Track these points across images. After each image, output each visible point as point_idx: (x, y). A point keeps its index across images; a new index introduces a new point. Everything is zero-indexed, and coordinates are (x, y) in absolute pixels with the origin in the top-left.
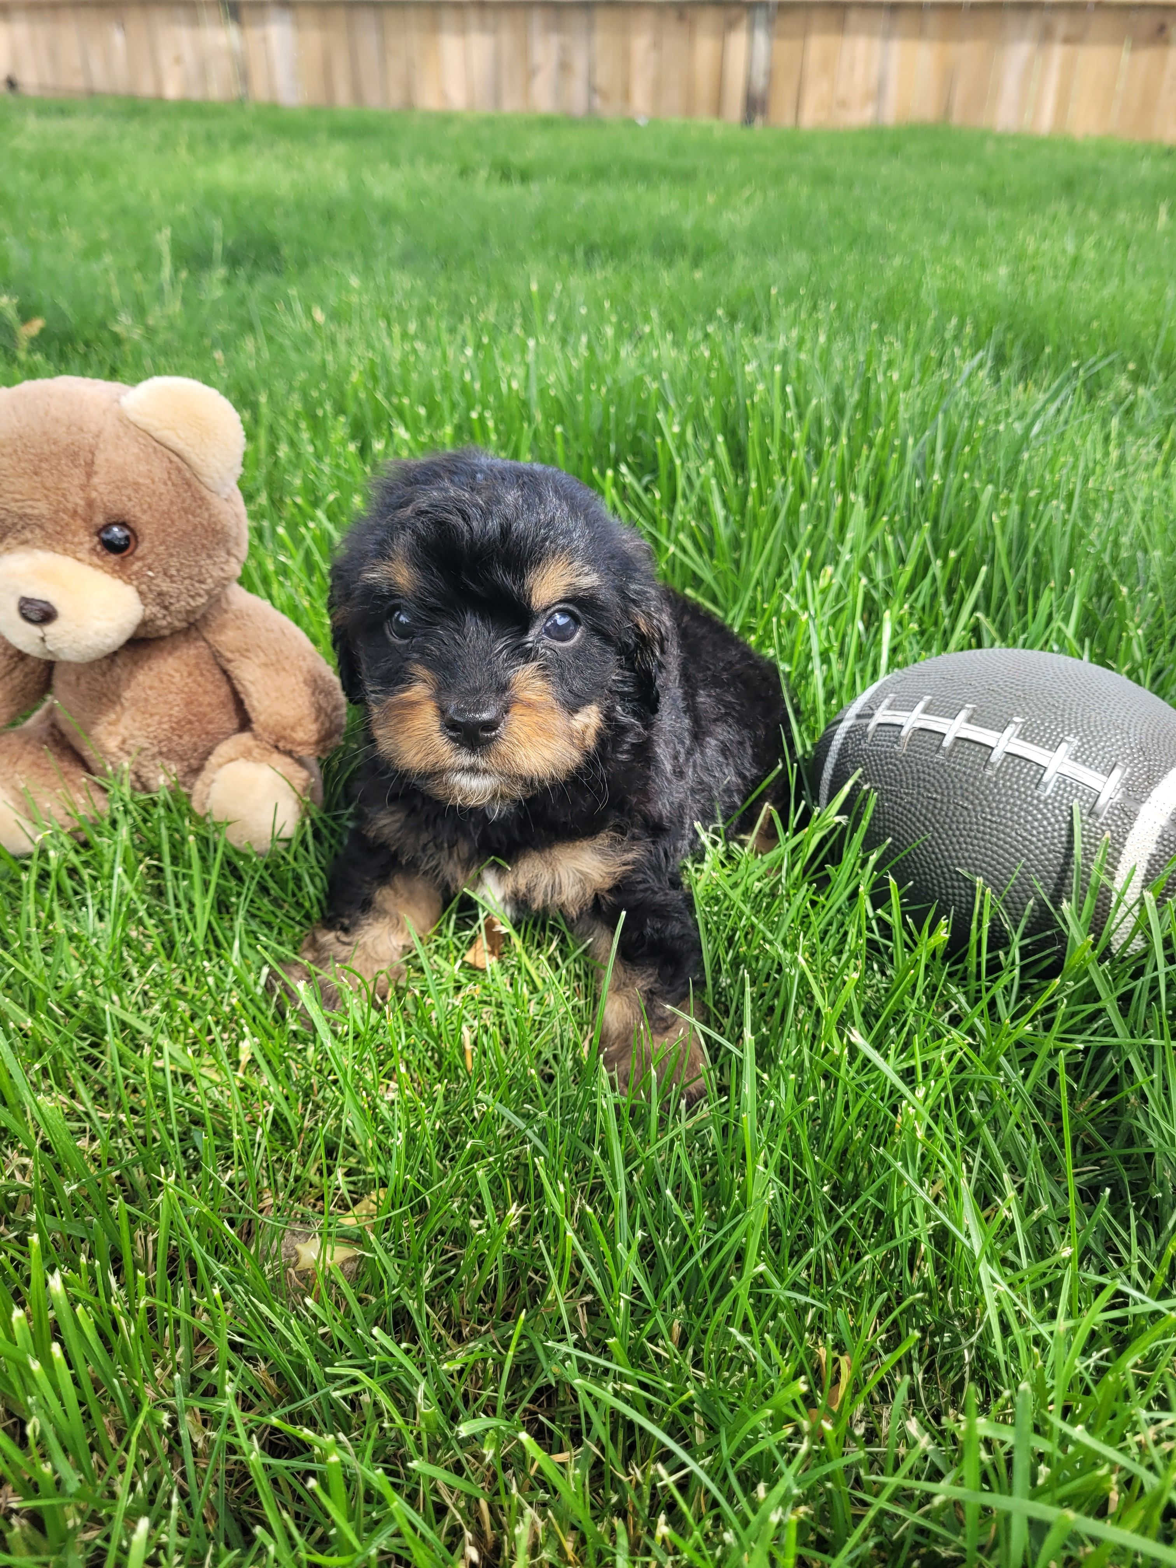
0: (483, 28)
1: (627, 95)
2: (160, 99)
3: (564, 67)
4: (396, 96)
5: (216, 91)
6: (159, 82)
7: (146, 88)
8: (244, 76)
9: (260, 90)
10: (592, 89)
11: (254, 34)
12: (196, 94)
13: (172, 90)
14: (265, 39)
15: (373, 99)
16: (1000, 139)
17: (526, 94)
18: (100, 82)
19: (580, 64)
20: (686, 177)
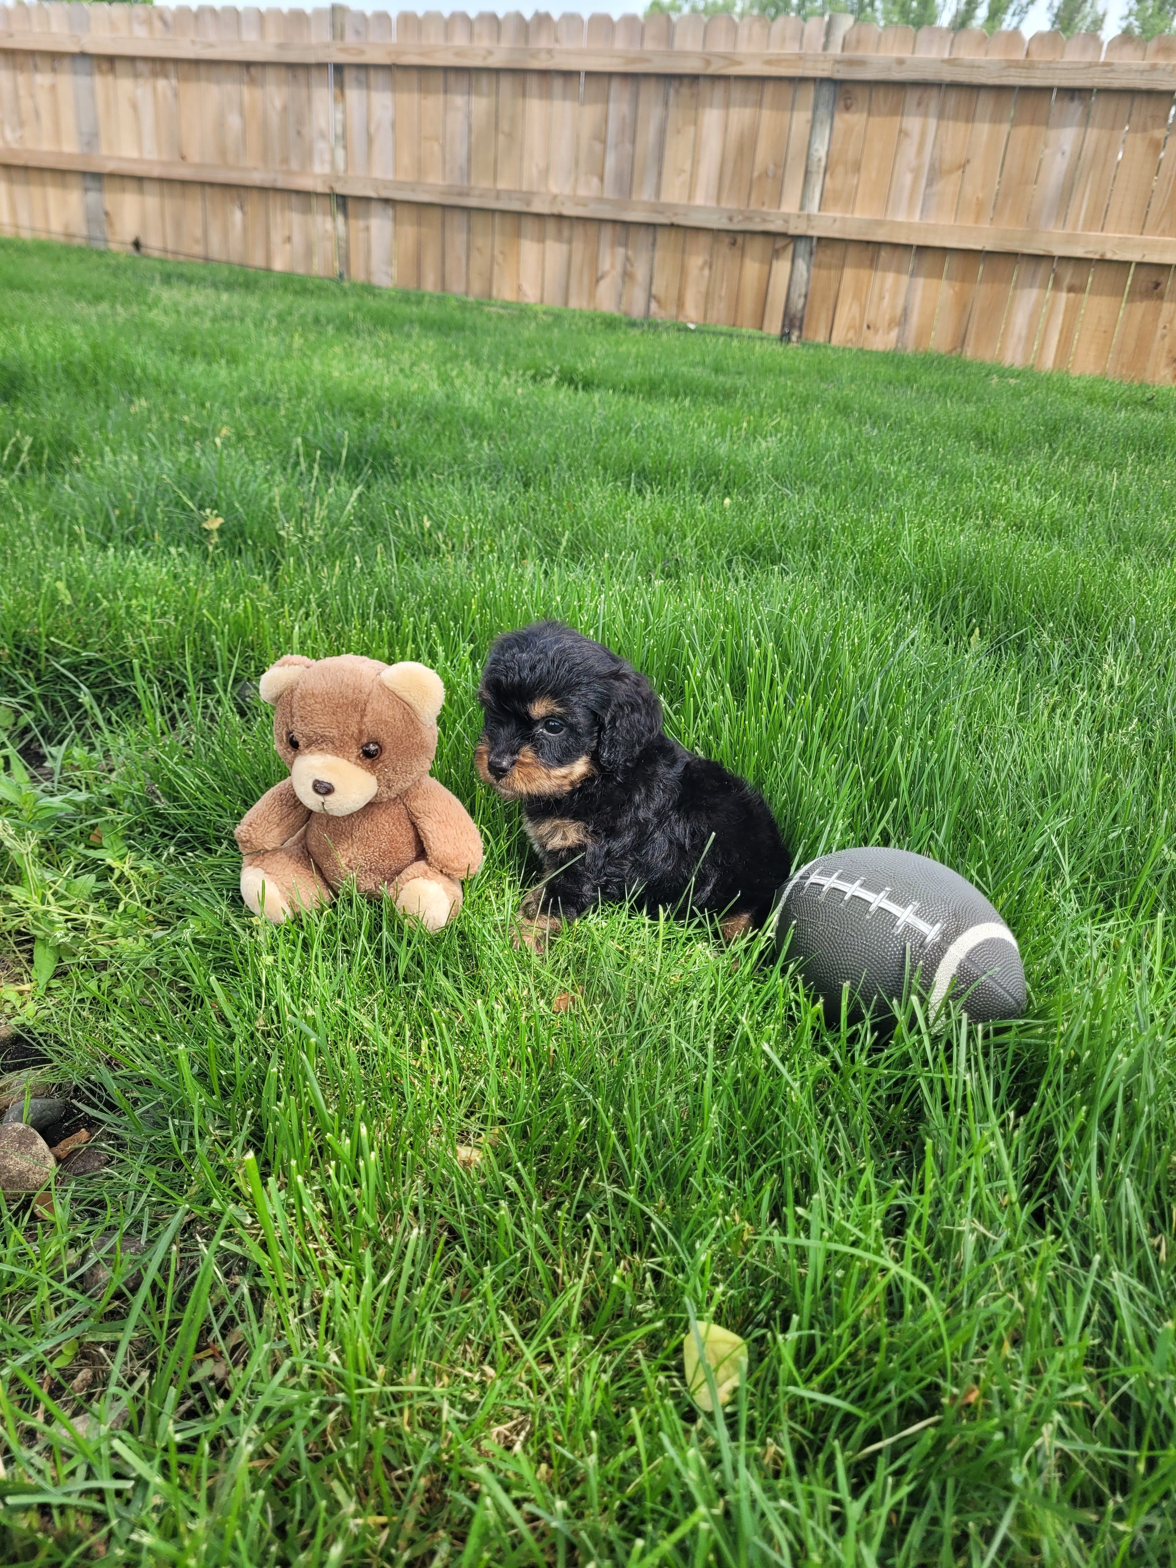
0: (559, 239)
1: (680, 304)
2: (268, 270)
3: (627, 275)
4: (477, 286)
5: (318, 267)
6: (268, 257)
7: (258, 260)
8: (346, 259)
9: (358, 274)
10: (650, 296)
11: (358, 224)
12: (301, 270)
13: (279, 265)
14: (367, 229)
15: (457, 287)
16: (1004, 374)
17: (592, 295)
18: (216, 250)
19: (641, 272)
20: (726, 395)
